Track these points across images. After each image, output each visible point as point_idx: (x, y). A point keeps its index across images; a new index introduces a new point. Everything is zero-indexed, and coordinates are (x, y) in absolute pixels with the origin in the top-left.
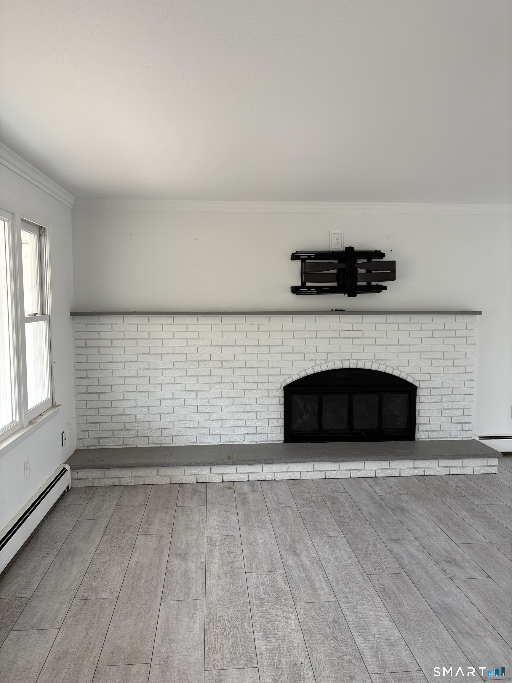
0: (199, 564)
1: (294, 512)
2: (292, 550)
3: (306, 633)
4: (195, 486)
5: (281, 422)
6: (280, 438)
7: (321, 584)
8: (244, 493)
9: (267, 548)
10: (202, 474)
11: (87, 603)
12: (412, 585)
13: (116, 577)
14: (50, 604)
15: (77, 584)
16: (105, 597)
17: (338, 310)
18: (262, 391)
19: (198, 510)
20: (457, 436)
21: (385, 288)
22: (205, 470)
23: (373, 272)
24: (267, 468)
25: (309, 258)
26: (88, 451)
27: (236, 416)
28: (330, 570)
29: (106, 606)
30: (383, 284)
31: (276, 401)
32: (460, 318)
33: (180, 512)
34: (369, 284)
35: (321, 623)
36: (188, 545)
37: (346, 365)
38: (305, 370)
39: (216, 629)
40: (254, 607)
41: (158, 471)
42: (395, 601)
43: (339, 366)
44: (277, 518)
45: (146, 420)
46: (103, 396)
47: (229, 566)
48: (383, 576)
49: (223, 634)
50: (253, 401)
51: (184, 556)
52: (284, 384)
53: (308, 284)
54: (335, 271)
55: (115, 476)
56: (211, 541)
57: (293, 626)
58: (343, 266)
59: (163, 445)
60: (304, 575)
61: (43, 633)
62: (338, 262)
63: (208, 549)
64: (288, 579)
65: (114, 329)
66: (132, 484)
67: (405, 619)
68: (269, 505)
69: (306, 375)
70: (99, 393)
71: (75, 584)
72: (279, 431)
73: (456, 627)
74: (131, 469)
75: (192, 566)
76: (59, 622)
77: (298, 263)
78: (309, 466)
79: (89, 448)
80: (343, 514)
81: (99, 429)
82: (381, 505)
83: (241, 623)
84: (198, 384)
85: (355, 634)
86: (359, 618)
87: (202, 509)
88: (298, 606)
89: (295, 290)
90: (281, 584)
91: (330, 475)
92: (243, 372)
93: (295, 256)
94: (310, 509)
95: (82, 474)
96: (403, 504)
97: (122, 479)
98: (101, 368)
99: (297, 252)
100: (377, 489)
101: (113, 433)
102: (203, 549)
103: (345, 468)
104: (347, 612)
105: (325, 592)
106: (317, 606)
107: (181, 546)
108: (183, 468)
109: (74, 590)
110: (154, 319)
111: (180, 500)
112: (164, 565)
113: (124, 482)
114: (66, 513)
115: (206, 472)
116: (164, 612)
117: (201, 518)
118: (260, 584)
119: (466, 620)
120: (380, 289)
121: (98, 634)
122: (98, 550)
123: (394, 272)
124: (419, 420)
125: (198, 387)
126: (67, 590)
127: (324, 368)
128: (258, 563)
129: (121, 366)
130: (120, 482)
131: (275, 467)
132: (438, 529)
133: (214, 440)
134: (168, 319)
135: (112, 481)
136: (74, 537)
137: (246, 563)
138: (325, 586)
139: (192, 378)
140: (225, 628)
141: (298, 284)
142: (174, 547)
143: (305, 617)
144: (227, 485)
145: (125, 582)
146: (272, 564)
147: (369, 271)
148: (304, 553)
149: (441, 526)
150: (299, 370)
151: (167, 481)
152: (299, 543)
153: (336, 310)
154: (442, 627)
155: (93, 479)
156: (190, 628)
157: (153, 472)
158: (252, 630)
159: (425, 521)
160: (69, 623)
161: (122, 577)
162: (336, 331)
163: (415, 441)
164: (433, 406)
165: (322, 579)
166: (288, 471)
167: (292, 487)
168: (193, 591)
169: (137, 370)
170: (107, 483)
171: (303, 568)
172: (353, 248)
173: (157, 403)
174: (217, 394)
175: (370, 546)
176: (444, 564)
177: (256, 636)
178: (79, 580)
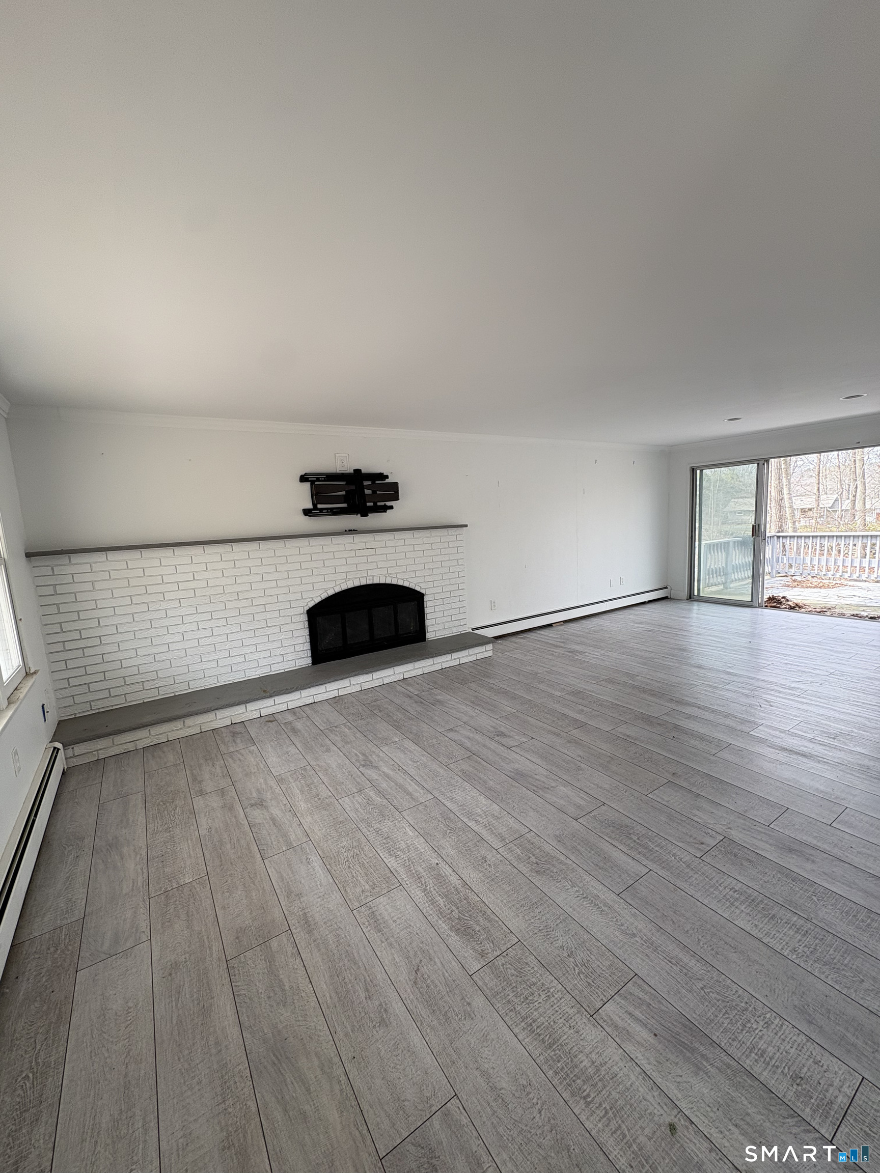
0: (283, 807)
1: (350, 728)
2: (368, 764)
3: (425, 836)
4: (231, 729)
5: (308, 646)
6: (309, 661)
7: (412, 787)
8: (290, 723)
9: (344, 770)
10: (238, 714)
11: (170, 894)
12: (485, 764)
13: (191, 853)
14: (118, 916)
15: (143, 878)
16: (191, 880)
17: (351, 530)
18: (284, 618)
19: (250, 752)
20: (456, 631)
21: (391, 507)
22: (240, 709)
23: (378, 492)
24: (305, 693)
25: (318, 480)
26: (75, 720)
27: (260, 648)
28: (413, 772)
29: (198, 889)
30: (389, 504)
31: (301, 626)
32: (451, 531)
33: (230, 760)
34: (375, 503)
35: (433, 821)
36: (259, 791)
37: (364, 582)
38: (326, 591)
39: (339, 865)
40: (364, 830)
41: (184, 722)
42: (480, 781)
43: (357, 584)
44: (336, 738)
45: (153, 669)
46: (88, 652)
47: (316, 799)
48: (458, 763)
49: (349, 867)
50: (277, 630)
51: (260, 804)
52: (307, 608)
53: (319, 506)
54: (343, 493)
55: (129, 741)
56: (282, 779)
57: (410, 833)
58: (353, 487)
59: (177, 694)
60: (393, 784)
61: (129, 955)
62: (346, 484)
63: (284, 789)
64: (380, 793)
65: (94, 569)
66: (152, 744)
67: (495, 792)
68: (322, 728)
69: (327, 596)
70: (83, 649)
71: (140, 879)
72: (306, 655)
73: (534, 785)
74: (149, 728)
75: (276, 812)
76: (144, 932)
77: (307, 485)
78: (345, 683)
79: (78, 716)
80: (395, 718)
81: (89, 691)
82: (422, 703)
83: (361, 850)
84: (212, 621)
85: (465, 820)
86: (461, 806)
87: (253, 750)
88: (404, 813)
89: (307, 512)
90: (378, 800)
91: (365, 686)
92: (262, 601)
93: (303, 479)
94: (363, 722)
95: (79, 749)
96: (439, 697)
97: (137, 742)
98: (81, 618)
99: (306, 474)
100: (410, 689)
101: (110, 692)
102: (278, 790)
103: (378, 677)
104: (448, 804)
105: (420, 793)
106: (421, 807)
107: (251, 794)
108: (213, 713)
109: (143, 886)
110: (147, 553)
111: (222, 747)
112: (243, 821)
113: (140, 745)
114: (77, 800)
115: (241, 711)
116: (273, 870)
117: (258, 760)
118: (358, 806)
119: (537, 777)
120: (385, 509)
121: (206, 925)
122: (150, 831)
123: (397, 492)
124: (427, 623)
125: (212, 623)
126: (133, 890)
127: (344, 587)
128: (343, 786)
129: (110, 612)
130: (136, 745)
131: (313, 691)
132: (476, 711)
133: (238, 677)
134: (168, 552)
135: (125, 747)
136: (106, 826)
137: (331, 790)
138: (417, 788)
139: (205, 614)
140: (348, 861)
141: (310, 506)
142: (244, 799)
143: (416, 821)
144: (267, 719)
145: (207, 856)
146: (358, 783)
147: (374, 492)
148: (381, 763)
149: (477, 708)
150: (320, 592)
151: (197, 730)
152: (371, 755)
153: (349, 531)
154: (525, 789)
155: (97, 750)
156: (312, 875)
157: (178, 724)
158: (375, 852)
159: (464, 707)
160: (160, 927)
161: (199, 850)
162: (351, 550)
163: (425, 641)
164: (437, 609)
165: (410, 782)
166: (326, 692)
167: (335, 705)
168: (293, 837)
169: (133, 614)
170: (118, 752)
171: (388, 778)
172: (360, 470)
173: (165, 648)
174: (235, 628)
175: (433, 741)
176: (497, 738)
177: (383, 857)
178: (143, 873)
